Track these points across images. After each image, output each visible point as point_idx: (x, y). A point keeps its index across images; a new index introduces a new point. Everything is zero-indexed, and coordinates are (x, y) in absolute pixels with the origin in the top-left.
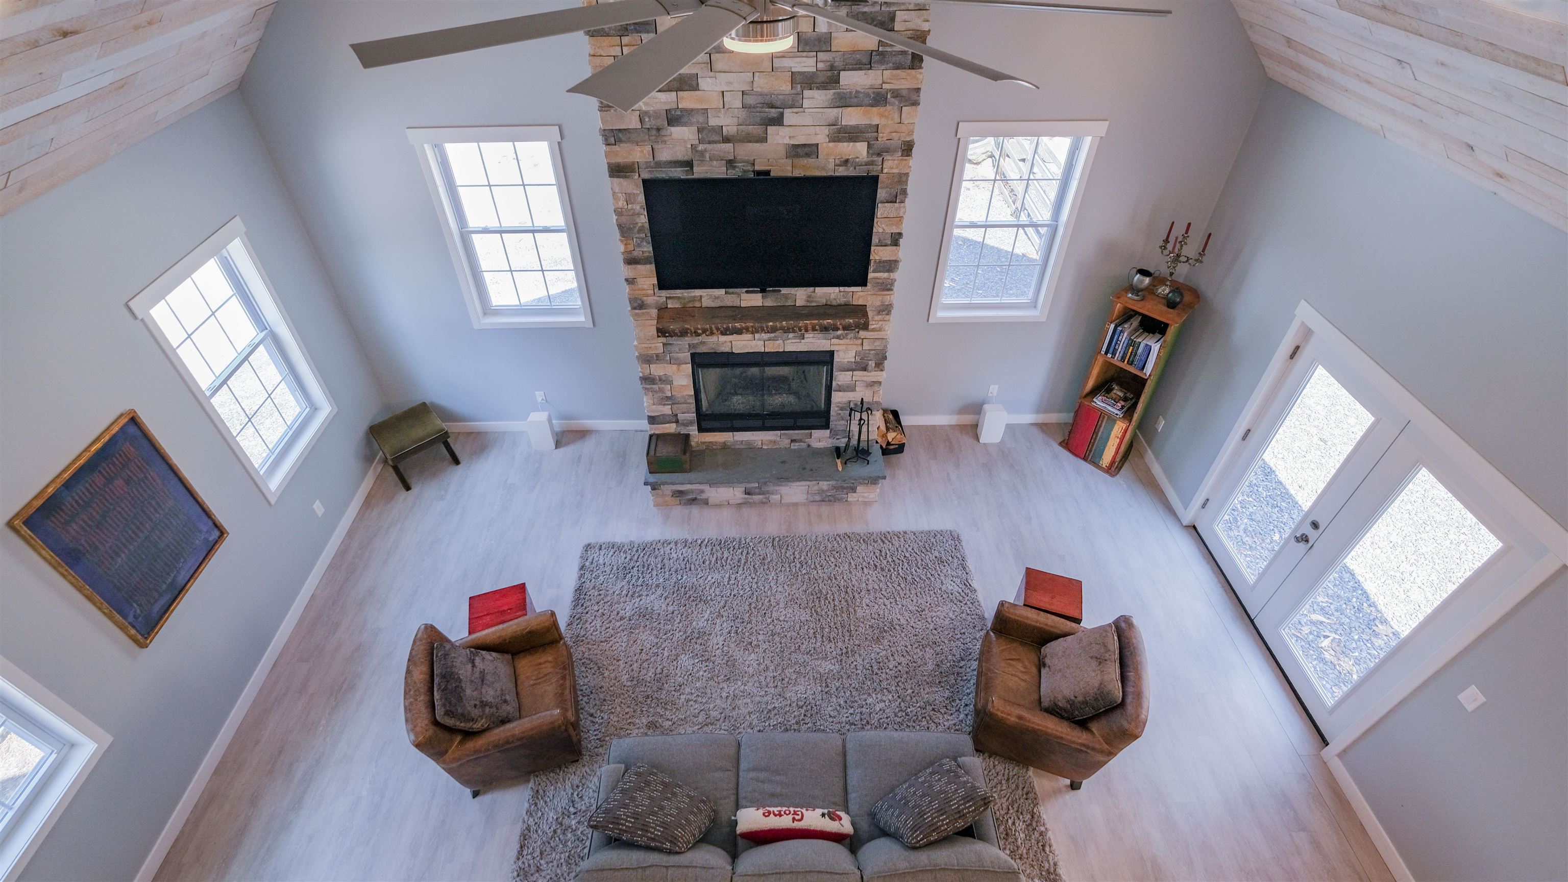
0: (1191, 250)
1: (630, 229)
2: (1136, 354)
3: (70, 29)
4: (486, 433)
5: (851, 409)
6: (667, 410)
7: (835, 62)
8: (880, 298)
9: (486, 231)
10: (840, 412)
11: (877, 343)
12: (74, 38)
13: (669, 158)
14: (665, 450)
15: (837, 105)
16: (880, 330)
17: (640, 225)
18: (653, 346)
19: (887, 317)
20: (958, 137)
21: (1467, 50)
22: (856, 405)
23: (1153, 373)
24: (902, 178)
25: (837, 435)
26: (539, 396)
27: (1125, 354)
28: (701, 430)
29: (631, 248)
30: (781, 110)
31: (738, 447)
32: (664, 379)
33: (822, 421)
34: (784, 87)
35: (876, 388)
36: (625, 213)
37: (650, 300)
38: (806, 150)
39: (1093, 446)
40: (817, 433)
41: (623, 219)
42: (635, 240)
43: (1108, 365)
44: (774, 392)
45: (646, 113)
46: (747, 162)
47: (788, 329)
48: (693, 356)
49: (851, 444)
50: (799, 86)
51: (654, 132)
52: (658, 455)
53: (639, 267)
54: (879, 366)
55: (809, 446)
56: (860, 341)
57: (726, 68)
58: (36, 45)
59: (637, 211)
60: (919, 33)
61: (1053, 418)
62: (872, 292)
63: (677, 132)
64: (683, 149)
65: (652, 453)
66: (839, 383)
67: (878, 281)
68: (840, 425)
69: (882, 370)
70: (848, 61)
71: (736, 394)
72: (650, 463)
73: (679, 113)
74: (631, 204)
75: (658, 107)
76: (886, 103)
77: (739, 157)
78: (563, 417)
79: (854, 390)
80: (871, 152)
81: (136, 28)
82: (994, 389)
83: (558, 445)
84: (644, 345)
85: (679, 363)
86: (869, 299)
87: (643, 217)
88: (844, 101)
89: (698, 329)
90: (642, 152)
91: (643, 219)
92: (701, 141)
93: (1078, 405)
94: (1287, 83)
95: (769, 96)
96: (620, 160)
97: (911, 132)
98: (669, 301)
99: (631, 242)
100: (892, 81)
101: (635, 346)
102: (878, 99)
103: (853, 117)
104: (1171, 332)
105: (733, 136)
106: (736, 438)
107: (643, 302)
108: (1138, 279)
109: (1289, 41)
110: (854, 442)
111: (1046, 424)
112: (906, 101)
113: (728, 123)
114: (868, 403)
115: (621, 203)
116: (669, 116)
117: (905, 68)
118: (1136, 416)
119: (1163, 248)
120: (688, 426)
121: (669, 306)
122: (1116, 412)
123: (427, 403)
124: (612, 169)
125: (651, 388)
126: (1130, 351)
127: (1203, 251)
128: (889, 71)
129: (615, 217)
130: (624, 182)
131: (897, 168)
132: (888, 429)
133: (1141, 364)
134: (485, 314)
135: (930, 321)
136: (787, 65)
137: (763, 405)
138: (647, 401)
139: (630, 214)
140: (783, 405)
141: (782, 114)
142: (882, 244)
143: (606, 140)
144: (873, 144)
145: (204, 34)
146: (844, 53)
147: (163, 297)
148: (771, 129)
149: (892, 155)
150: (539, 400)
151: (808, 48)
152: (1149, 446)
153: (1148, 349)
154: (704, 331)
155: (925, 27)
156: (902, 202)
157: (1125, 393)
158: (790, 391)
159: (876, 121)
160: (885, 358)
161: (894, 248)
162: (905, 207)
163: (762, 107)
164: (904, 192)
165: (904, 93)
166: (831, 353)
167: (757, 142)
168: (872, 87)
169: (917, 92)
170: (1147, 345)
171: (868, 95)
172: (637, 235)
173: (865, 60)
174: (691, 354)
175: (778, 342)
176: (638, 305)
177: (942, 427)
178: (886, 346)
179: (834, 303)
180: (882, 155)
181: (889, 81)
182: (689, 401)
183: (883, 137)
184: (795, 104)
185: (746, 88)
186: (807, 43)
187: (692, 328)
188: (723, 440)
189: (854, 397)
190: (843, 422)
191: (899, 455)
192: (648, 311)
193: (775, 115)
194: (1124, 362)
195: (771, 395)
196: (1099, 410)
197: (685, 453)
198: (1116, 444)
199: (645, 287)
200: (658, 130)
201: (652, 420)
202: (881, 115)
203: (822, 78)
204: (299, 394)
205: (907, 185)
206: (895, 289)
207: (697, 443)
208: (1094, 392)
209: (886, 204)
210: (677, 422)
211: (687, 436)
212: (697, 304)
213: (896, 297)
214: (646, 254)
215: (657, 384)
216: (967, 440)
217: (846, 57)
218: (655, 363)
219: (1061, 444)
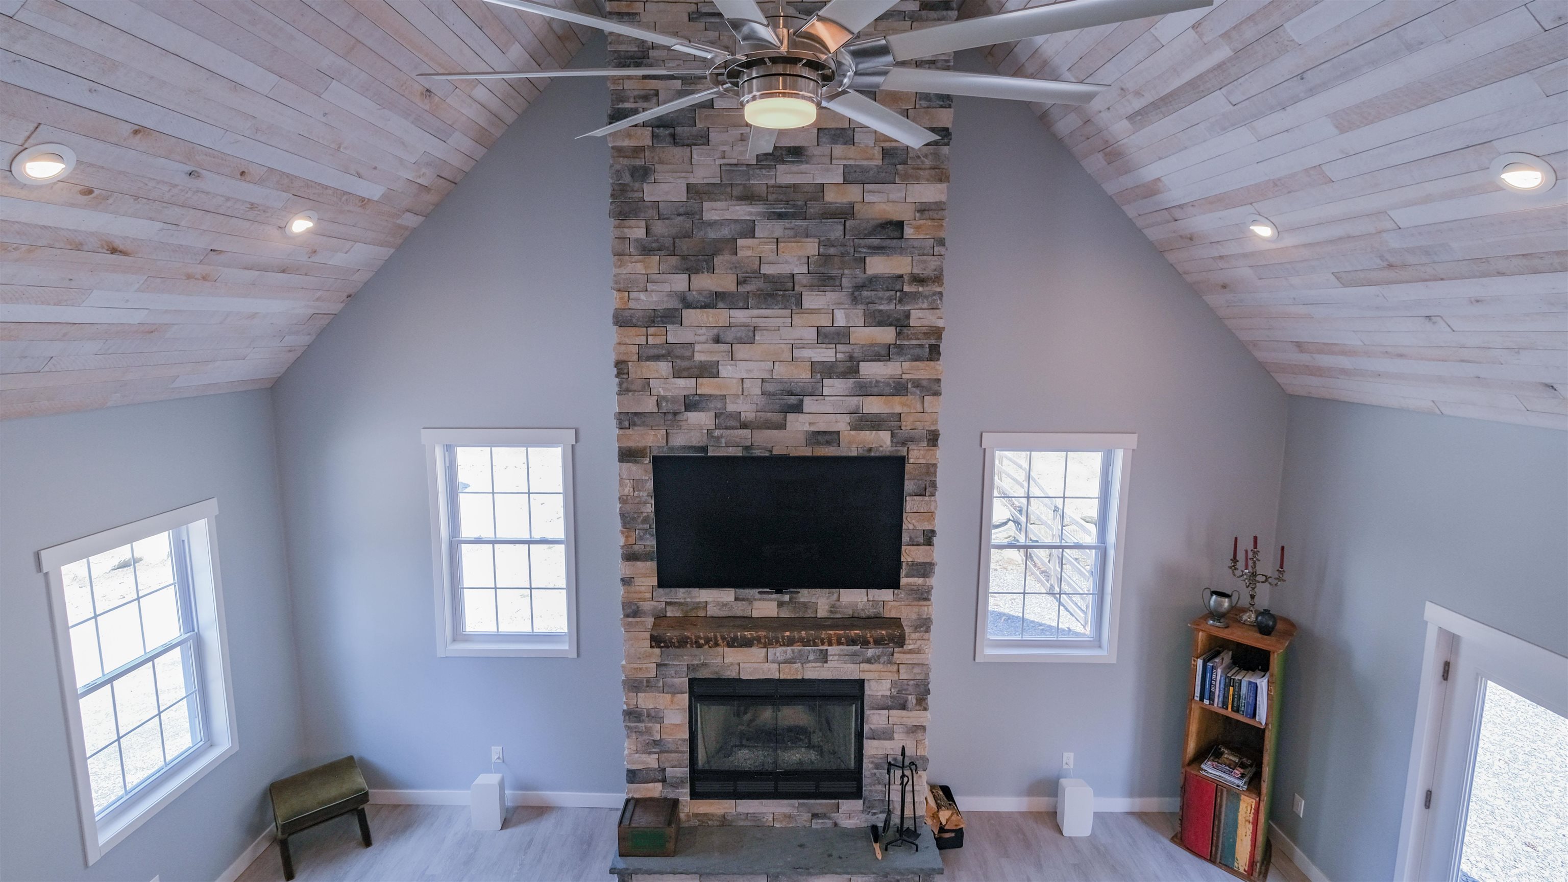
0: (1267, 565)
1: (634, 519)
2: (1239, 696)
3: (121, 247)
4: (418, 806)
5: (890, 764)
6: (651, 761)
7: (854, 353)
8: (916, 609)
9: (478, 541)
10: (875, 771)
11: (916, 670)
12: (122, 257)
13: (683, 444)
14: (643, 820)
15: (857, 393)
16: (918, 651)
17: (645, 514)
18: (644, 666)
19: (926, 636)
20: (983, 447)
21: (1500, 274)
22: (895, 759)
23: (1270, 719)
24: (930, 469)
25: (873, 808)
26: (496, 752)
27: (1225, 698)
28: (694, 795)
29: (632, 540)
30: (801, 397)
31: (742, 823)
32: (653, 714)
33: (851, 786)
34: (804, 375)
35: (919, 735)
36: (631, 501)
37: (647, 606)
38: (827, 437)
39: (1218, 837)
40: (846, 805)
41: (628, 507)
42: (637, 531)
43: (1209, 716)
44: (789, 744)
45: (664, 398)
46: (765, 449)
47: (809, 641)
48: (692, 681)
49: (892, 823)
50: (819, 375)
51: (670, 417)
52: (633, 825)
53: (639, 564)
54: (922, 703)
55: (836, 824)
56: (895, 668)
57: (747, 357)
58: (78, 247)
59: (643, 499)
60: (935, 329)
61: (1153, 804)
62: (906, 603)
63: (694, 417)
64: (698, 434)
65: (626, 822)
66: (872, 727)
67: (913, 587)
68: (876, 791)
69: (925, 709)
70: (866, 353)
71: (742, 746)
72: (621, 839)
73: (697, 398)
74: (639, 491)
75: (676, 392)
76: (907, 392)
77: (755, 444)
78: (523, 786)
79: (891, 738)
80: (895, 440)
81: (189, 277)
82: (1069, 758)
83: (505, 824)
84: (632, 665)
85: (674, 691)
86: (903, 611)
87: (649, 505)
88: (864, 390)
89: (700, 638)
90: (656, 435)
91: (649, 509)
92: (717, 427)
93: (1182, 777)
94: (1310, 393)
95: (789, 384)
96: (631, 444)
97: (935, 422)
98: (669, 608)
99: (633, 534)
100: (912, 372)
101: (623, 666)
102: (899, 388)
103: (874, 406)
104: (1276, 662)
105: (751, 422)
106: (740, 809)
107: (638, 607)
108: (1215, 602)
109: (1299, 346)
110: (896, 820)
111: (1146, 814)
112: (928, 391)
113: (746, 408)
114: (911, 757)
115: (628, 490)
116: (687, 402)
117: (923, 361)
118: (1265, 786)
119: (1234, 568)
120: (677, 788)
121: (669, 614)
122: (1237, 782)
123: (356, 757)
124: (622, 453)
125: (636, 727)
126: (1231, 693)
127: (1282, 567)
128: (908, 363)
129: (619, 505)
130: (633, 467)
131: (924, 458)
132: (939, 807)
133: (1250, 711)
134: (454, 640)
135: (977, 660)
136: (806, 355)
137: (775, 763)
138: (628, 746)
139: (636, 502)
140: (801, 762)
141: (802, 401)
142: (913, 543)
143: (620, 423)
144: (897, 433)
145: (253, 316)
146: (863, 346)
147: (87, 556)
148: (790, 417)
149: (917, 445)
150: (494, 757)
151: (827, 341)
152: (1294, 839)
153: (1255, 688)
154: (707, 641)
155: (940, 323)
156: (933, 495)
157: (1240, 759)
158: (810, 746)
159: (898, 409)
160: (928, 692)
161: (928, 547)
162: (935, 501)
163: (782, 395)
164: (934, 485)
165: (925, 383)
166: (861, 683)
167: (776, 428)
168: (891, 377)
169: (938, 383)
170: (1250, 683)
171: (888, 384)
172: (641, 526)
173: (884, 352)
174: (689, 679)
175: (796, 666)
176: (632, 611)
177: (1010, 814)
178: (927, 674)
179: (863, 615)
180: (907, 444)
181: (908, 372)
182: (681, 749)
183: (907, 424)
184: (815, 393)
185: (766, 375)
186: (826, 336)
187: (693, 637)
188: (722, 811)
189: (891, 748)
190: (880, 787)
191: (957, 849)
192: (643, 619)
193: (795, 402)
194: (1227, 709)
195: (786, 749)
196: (1213, 781)
197: (669, 824)
198: (1249, 832)
199: (643, 589)
200: (675, 414)
201: (633, 776)
202: (903, 405)
203: (841, 368)
204: (198, 722)
205: (935, 477)
206: (932, 598)
207: (688, 815)
208: (1200, 757)
209: (915, 497)
210: (664, 781)
211: (675, 803)
212: (702, 613)
213: (936, 609)
214: (648, 549)
215: (643, 721)
216: (1046, 832)
217: (864, 349)
218: (645, 691)
219: (1173, 840)
